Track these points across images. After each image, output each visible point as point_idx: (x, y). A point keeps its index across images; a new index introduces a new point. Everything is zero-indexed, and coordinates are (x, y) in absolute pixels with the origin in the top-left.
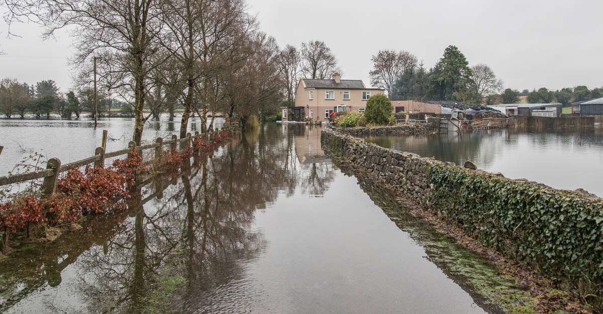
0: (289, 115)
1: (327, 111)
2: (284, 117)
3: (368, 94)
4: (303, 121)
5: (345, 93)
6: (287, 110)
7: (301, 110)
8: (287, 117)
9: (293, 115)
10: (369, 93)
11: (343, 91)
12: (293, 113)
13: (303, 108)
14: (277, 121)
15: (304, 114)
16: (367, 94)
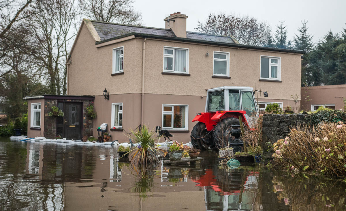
0: (48, 120)
1: (167, 109)
2: (32, 123)
3: (274, 65)
4: (89, 136)
5: (216, 56)
6: (42, 103)
7: (86, 104)
8: (42, 126)
9: (60, 120)
10: (276, 61)
11: (213, 51)
12: (62, 113)
13: (91, 99)
14: (13, 138)
15: (92, 117)
16: (271, 64)
